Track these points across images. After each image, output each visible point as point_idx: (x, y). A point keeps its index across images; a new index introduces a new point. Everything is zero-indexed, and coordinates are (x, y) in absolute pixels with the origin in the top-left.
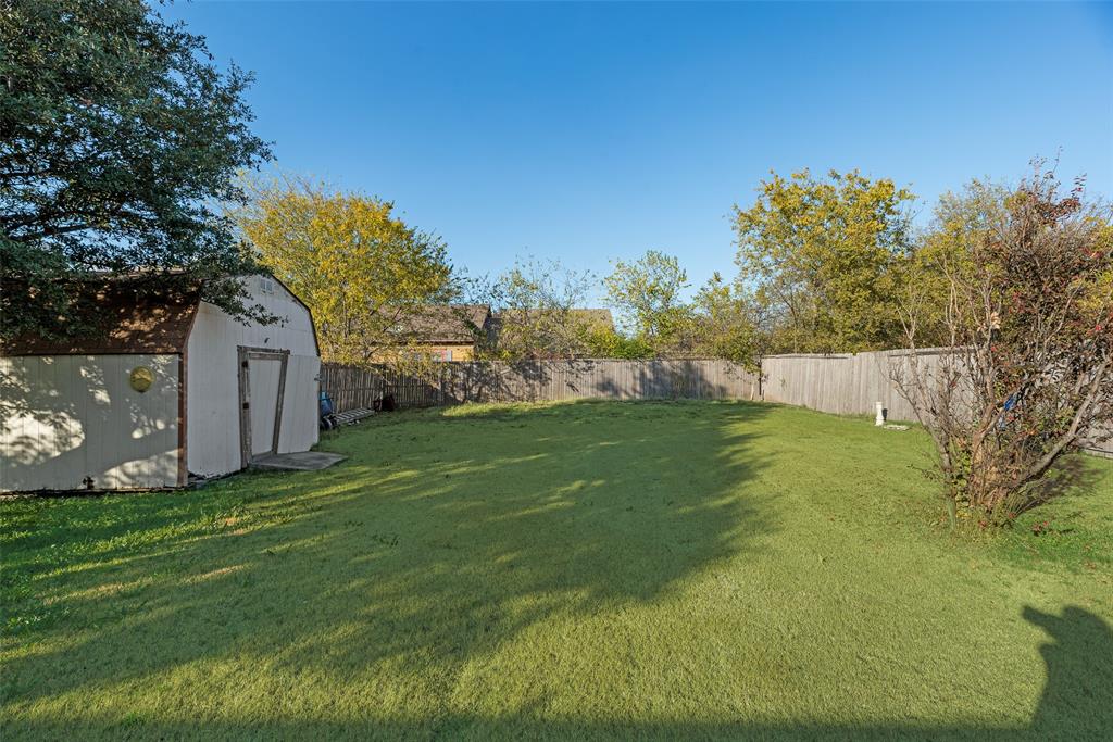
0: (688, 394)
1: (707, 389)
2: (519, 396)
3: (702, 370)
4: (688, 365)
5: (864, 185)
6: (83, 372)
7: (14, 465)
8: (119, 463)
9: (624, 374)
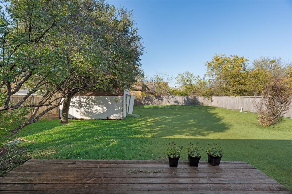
0: (195, 104)
1: (199, 103)
2: (157, 103)
3: (198, 99)
4: (195, 97)
5: (238, 58)
6: (107, 99)
7: (95, 114)
8: (112, 114)
9: (181, 100)
